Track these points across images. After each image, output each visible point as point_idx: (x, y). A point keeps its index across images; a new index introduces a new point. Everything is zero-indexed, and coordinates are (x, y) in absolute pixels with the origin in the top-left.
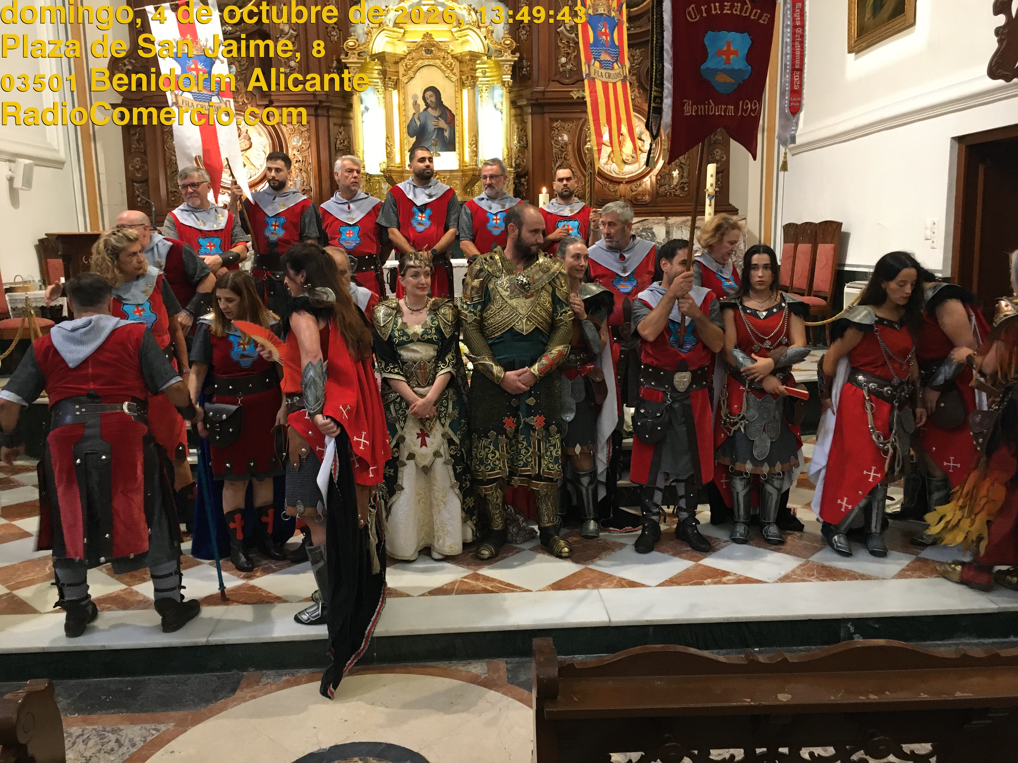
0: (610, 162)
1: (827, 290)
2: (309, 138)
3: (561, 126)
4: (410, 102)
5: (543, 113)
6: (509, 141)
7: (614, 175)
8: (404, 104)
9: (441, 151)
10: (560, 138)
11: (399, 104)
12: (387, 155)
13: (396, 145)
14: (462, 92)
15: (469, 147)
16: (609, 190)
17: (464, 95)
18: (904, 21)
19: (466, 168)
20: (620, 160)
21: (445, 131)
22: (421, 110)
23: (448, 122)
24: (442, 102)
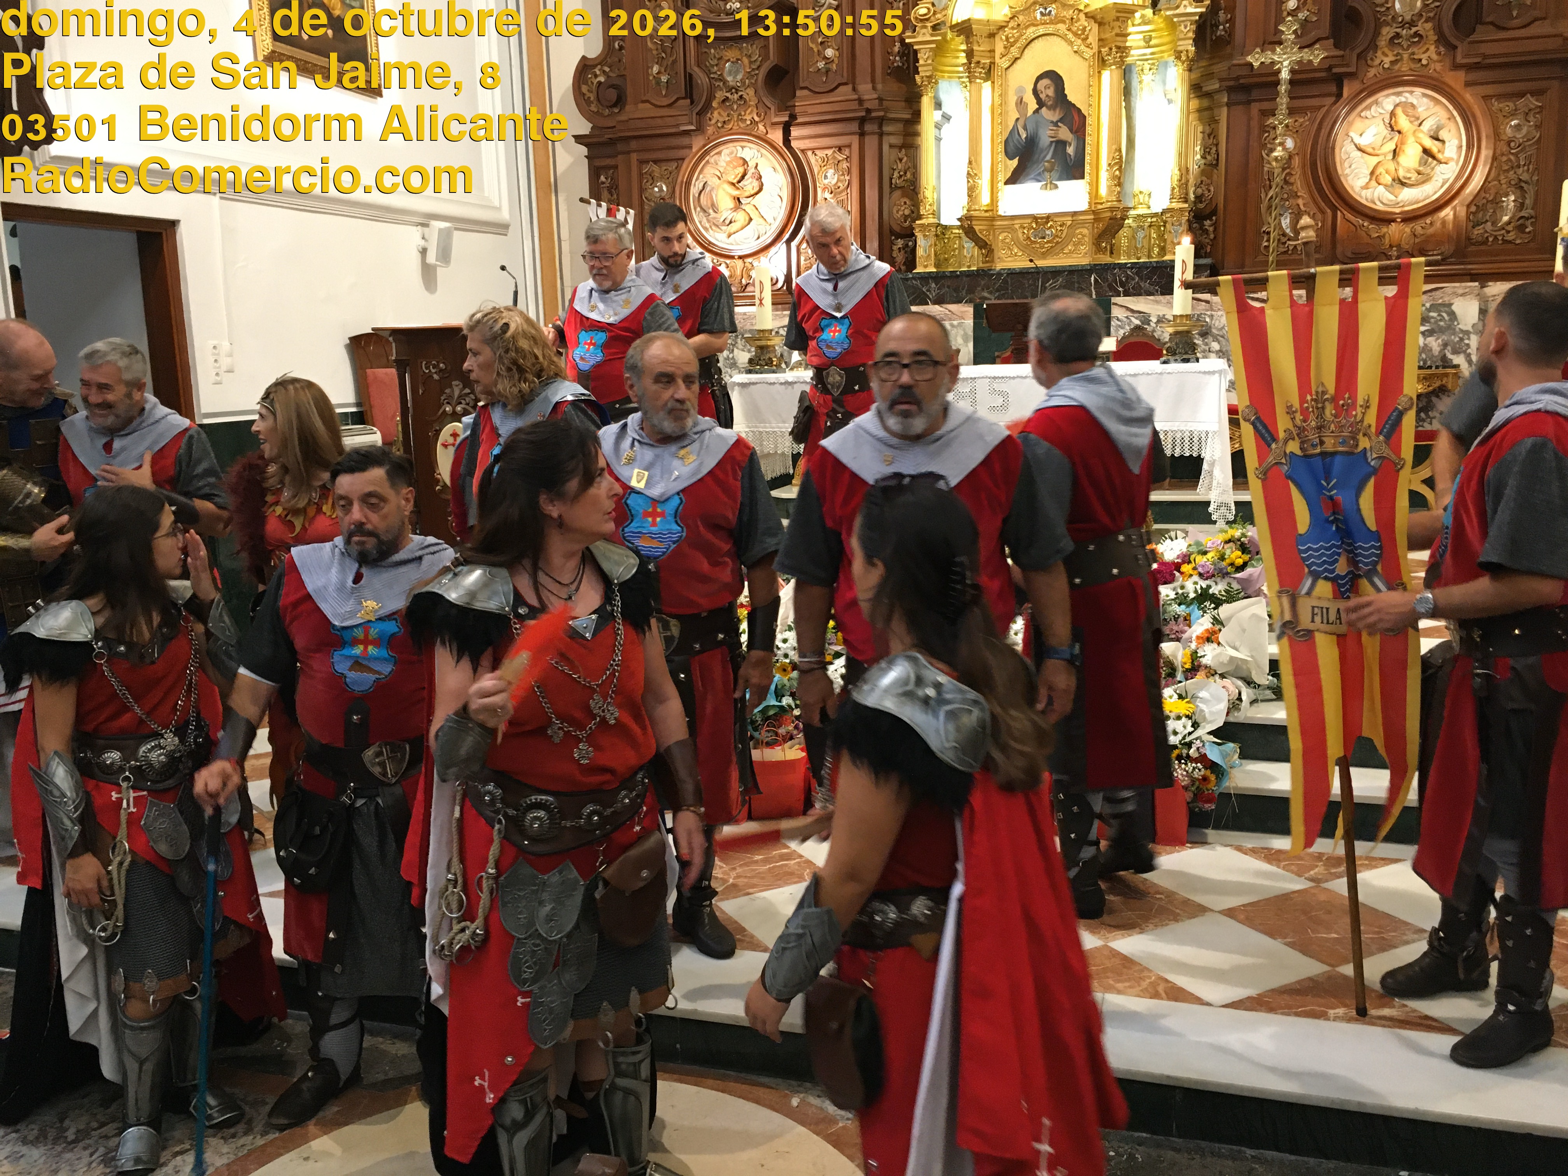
0: (1373, 183)
2: (849, 173)
4: (1012, 99)
5: (1249, 102)
6: (1183, 155)
7: (1380, 207)
8: (1001, 105)
9: (1061, 179)
11: (993, 105)
12: (969, 192)
13: (984, 174)
14: (1101, 76)
15: (1107, 169)
16: (1368, 235)
17: (1105, 80)
19: (1099, 207)
20: (1394, 180)
21: (1069, 145)
22: (1030, 113)
23: (1074, 129)
24: (1066, 96)
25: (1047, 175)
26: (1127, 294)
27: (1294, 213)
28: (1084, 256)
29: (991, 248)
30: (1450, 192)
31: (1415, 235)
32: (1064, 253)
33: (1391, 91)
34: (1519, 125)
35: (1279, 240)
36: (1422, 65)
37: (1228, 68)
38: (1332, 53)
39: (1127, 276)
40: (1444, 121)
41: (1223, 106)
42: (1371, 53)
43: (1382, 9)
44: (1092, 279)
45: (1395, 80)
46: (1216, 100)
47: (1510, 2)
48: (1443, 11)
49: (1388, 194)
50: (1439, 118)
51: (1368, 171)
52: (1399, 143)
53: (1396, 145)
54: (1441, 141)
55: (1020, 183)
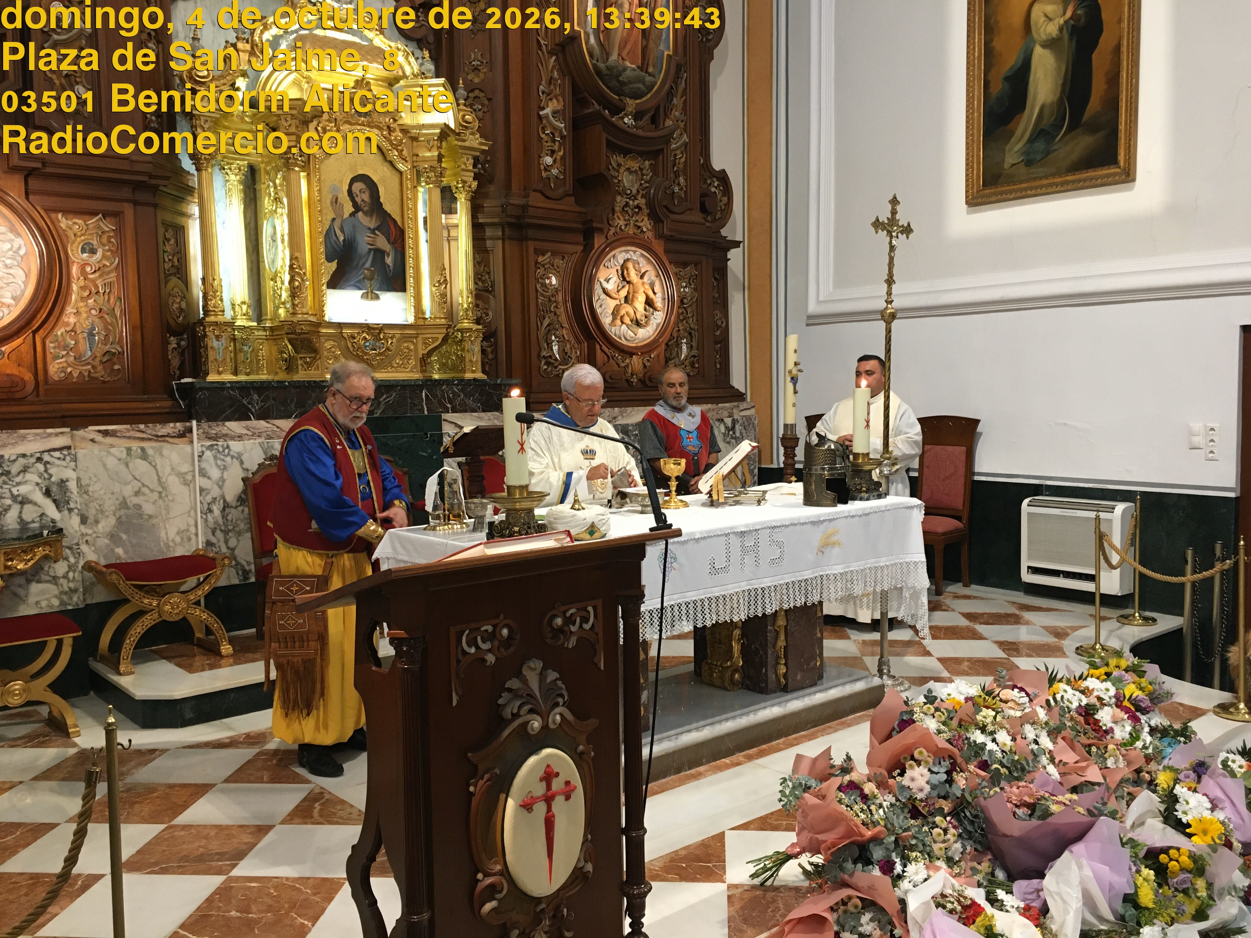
0: (618, 322)
1: (960, 507)
2: (120, 248)
3: (549, 263)
4: (328, 197)
5: (527, 239)
7: (624, 342)
9: (380, 289)
10: (547, 281)
11: (310, 199)
12: (294, 292)
13: (308, 274)
14: (417, 191)
15: (434, 286)
16: (618, 364)
17: (420, 196)
18: (1115, 174)
19: (427, 323)
20: (632, 321)
21: (388, 255)
22: (346, 215)
23: (392, 238)
24: (381, 204)
25: (367, 283)
26: (454, 411)
27: (562, 341)
28: (411, 371)
29: (318, 357)
30: (661, 333)
31: (645, 366)
32: (393, 367)
33: (623, 248)
34: (686, 287)
35: (553, 364)
36: (642, 231)
37: (502, 206)
38: (578, 209)
39: (454, 393)
40: (653, 278)
41: (498, 239)
42: (611, 215)
43: (616, 181)
44: (424, 394)
45: (628, 240)
46: (489, 232)
47: (674, 192)
48: (652, 191)
49: (630, 332)
50: (651, 275)
51: (610, 312)
52: (631, 291)
53: (628, 292)
54: (655, 293)
55: (341, 288)
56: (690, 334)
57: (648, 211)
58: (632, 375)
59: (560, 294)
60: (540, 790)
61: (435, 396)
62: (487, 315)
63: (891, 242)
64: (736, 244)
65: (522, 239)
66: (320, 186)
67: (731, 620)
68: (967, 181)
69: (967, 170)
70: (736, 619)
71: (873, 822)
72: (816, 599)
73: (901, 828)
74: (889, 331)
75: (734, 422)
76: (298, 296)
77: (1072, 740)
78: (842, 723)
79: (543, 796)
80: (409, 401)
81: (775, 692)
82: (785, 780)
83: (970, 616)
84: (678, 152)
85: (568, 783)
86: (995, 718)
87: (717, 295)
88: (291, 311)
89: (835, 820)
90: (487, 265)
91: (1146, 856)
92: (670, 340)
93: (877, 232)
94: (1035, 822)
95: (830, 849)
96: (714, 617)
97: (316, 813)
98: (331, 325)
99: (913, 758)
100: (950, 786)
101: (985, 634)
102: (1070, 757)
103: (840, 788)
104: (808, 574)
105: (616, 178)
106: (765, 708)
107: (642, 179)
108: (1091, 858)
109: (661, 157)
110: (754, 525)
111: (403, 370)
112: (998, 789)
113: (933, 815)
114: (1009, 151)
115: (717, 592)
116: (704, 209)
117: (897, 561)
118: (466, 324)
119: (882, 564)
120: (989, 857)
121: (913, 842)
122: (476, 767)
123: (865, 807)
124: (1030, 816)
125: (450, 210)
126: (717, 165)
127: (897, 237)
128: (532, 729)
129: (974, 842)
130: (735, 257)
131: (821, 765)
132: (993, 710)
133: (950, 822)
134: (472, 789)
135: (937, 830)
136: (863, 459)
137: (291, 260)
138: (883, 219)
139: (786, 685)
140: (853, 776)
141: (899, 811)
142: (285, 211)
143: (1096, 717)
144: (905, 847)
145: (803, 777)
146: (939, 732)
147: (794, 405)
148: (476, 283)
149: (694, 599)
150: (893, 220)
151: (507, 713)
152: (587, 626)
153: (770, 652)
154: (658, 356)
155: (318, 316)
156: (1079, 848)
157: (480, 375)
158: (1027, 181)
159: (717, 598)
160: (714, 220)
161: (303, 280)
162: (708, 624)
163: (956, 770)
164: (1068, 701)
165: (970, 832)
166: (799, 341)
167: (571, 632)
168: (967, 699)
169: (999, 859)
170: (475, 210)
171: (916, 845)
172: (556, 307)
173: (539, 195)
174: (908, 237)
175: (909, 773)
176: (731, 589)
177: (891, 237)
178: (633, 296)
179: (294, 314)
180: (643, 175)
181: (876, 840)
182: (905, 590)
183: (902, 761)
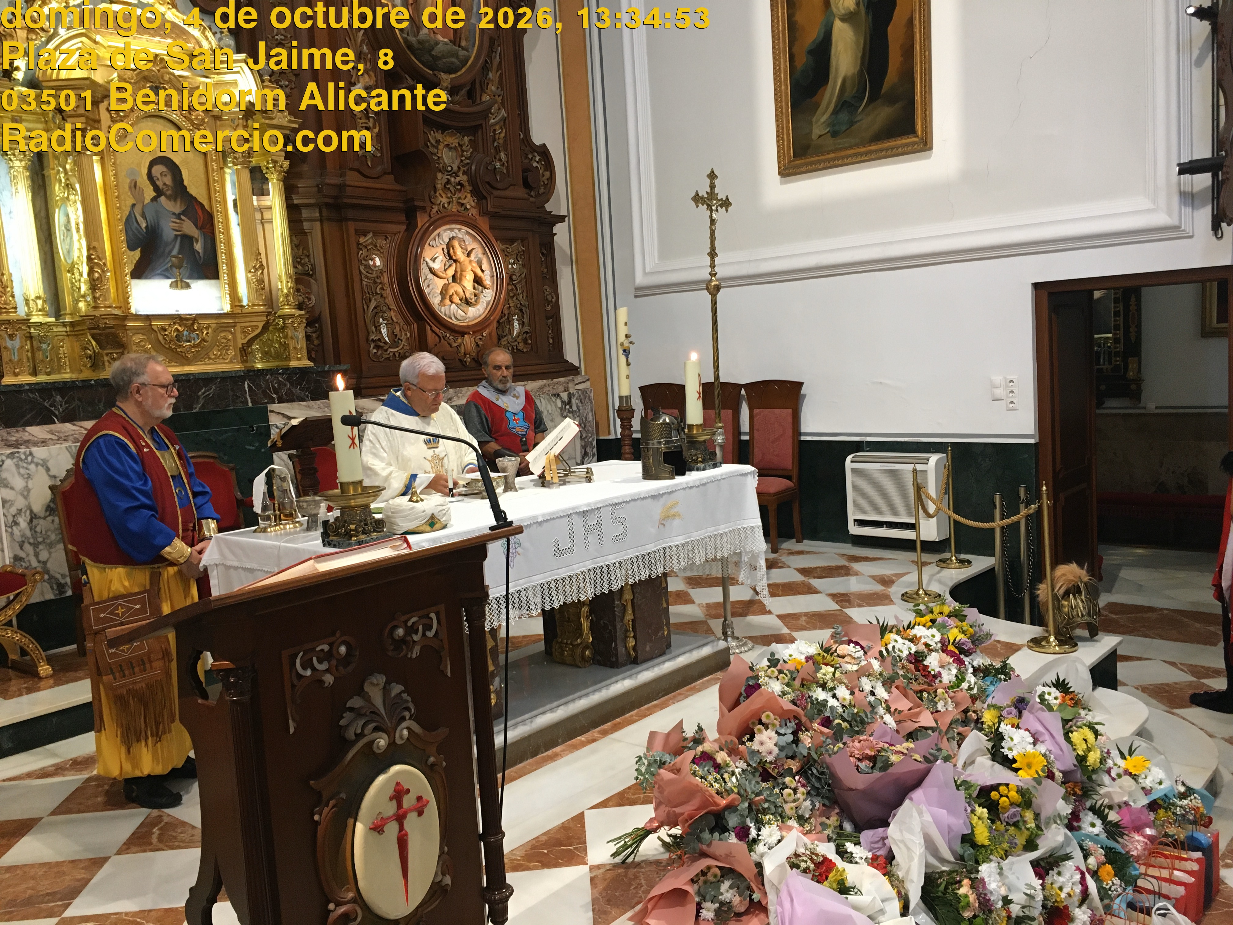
0: (447, 302)
1: (790, 467)
3: (372, 243)
4: (125, 182)
8: (117, 186)
9: (191, 278)
10: (371, 263)
11: (105, 184)
12: (94, 284)
13: (108, 264)
14: (224, 172)
15: (250, 272)
16: (449, 344)
17: (228, 178)
18: (914, 143)
19: (244, 311)
20: (461, 300)
21: (197, 241)
22: (147, 200)
23: (200, 224)
24: (185, 187)
25: (176, 271)
26: (281, 401)
27: (390, 324)
28: (231, 362)
29: (126, 352)
30: (492, 311)
31: (478, 345)
32: (210, 358)
33: (448, 227)
34: (514, 263)
35: (382, 347)
36: (466, 209)
37: (318, 186)
38: (397, 187)
39: (280, 383)
40: (480, 255)
41: (316, 220)
42: (432, 192)
43: (436, 158)
44: (246, 386)
45: (451, 218)
46: (305, 213)
47: (495, 168)
48: (473, 168)
49: (460, 311)
50: (478, 253)
51: (439, 291)
52: (458, 270)
53: (456, 271)
54: (483, 271)
55: (146, 278)
56: (521, 310)
57: (470, 188)
58: (465, 354)
59: (385, 275)
60: (391, 809)
61: (258, 386)
62: (309, 299)
63: (711, 216)
64: (562, 219)
65: (341, 220)
66: (116, 170)
67: (579, 600)
68: (778, 152)
69: (778, 141)
70: (583, 598)
71: (726, 790)
72: (660, 571)
73: (753, 792)
74: (714, 303)
75: (570, 396)
76: (99, 289)
77: (905, 688)
78: (692, 689)
79: (394, 815)
80: (231, 393)
81: (624, 665)
82: (640, 758)
83: (804, 571)
84: (497, 127)
85: (419, 798)
86: (834, 674)
87: (545, 270)
88: (93, 304)
89: (692, 792)
90: (306, 248)
91: (978, 796)
92: (501, 317)
93: (697, 207)
94: (877, 774)
95: (687, 821)
96: (562, 599)
97: (154, 839)
98: (138, 317)
99: (760, 722)
100: (797, 746)
101: (819, 588)
102: (904, 705)
103: (694, 761)
104: (651, 548)
105: (435, 154)
106: (617, 682)
107: (462, 156)
108: (929, 804)
109: (480, 132)
110: (596, 503)
111: (222, 361)
112: (841, 745)
113: (782, 775)
114: (817, 122)
115: (564, 573)
116: (526, 185)
117: (734, 527)
118: (287, 310)
119: (721, 532)
120: (837, 811)
121: (766, 805)
122: (320, 794)
123: (719, 776)
124: (872, 768)
125: (262, 192)
126: (537, 140)
127: (717, 210)
128: (378, 748)
129: (822, 798)
130: (561, 232)
131: (674, 740)
132: (832, 666)
133: (799, 782)
134: (316, 818)
135: (787, 791)
136: (697, 430)
137: (89, 249)
138: (703, 193)
139: (636, 657)
140: (706, 747)
141: (751, 776)
142: (79, 198)
143: (925, 663)
144: (758, 811)
145: (658, 753)
146: (784, 693)
147: (628, 377)
148: (295, 267)
149: (540, 582)
150: (712, 194)
151: (350, 734)
152: (430, 634)
153: (618, 627)
154: (490, 334)
155: (123, 309)
156: (918, 794)
157: (306, 363)
158: (833, 151)
159: (563, 579)
160: (538, 195)
161: (103, 271)
162: (556, 605)
163: (801, 730)
164: (899, 650)
165: (818, 789)
166: (629, 314)
167: (414, 642)
168: (808, 659)
169: (846, 812)
170: (289, 191)
171: (769, 808)
172: (382, 289)
173: (357, 174)
174: (727, 211)
175: (758, 737)
176: (577, 569)
177: (711, 211)
178: (461, 274)
179: (96, 307)
180: (463, 151)
181: (731, 807)
182: (743, 554)
183: (751, 726)
